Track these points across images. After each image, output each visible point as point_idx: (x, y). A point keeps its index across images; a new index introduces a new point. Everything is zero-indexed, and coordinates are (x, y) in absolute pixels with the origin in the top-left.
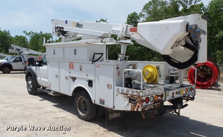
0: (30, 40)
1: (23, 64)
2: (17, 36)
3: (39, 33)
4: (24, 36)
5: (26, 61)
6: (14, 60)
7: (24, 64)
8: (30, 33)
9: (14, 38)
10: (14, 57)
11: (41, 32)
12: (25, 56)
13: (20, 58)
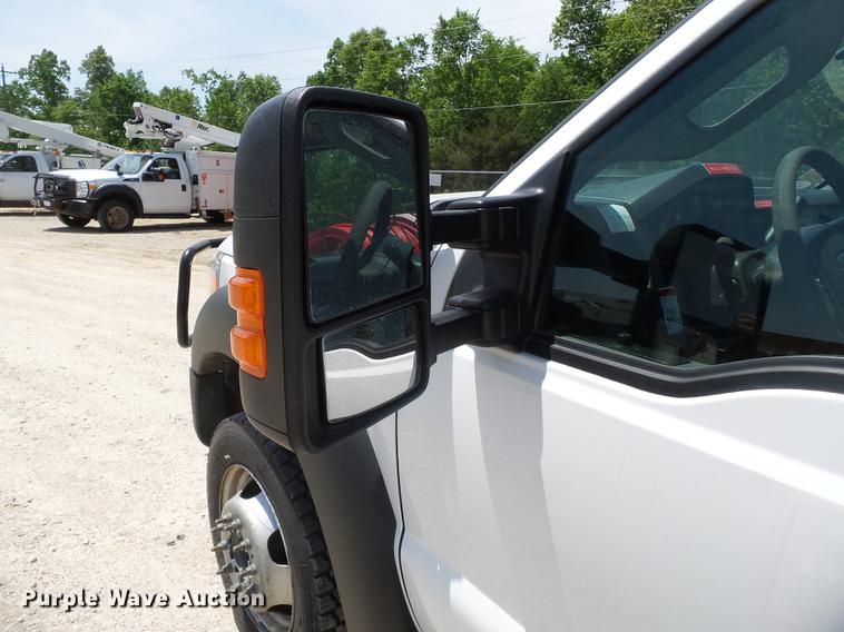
0: (207, 102)
1: (184, 188)
2: (166, 89)
3: (235, 78)
4: (186, 91)
5: (196, 176)
6: (149, 169)
7: (189, 187)
8: (205, 78)
9: (156, 98)
10: (145, 159)
11: (243, 75)
12: (191, 155)
13: (173, 163)
